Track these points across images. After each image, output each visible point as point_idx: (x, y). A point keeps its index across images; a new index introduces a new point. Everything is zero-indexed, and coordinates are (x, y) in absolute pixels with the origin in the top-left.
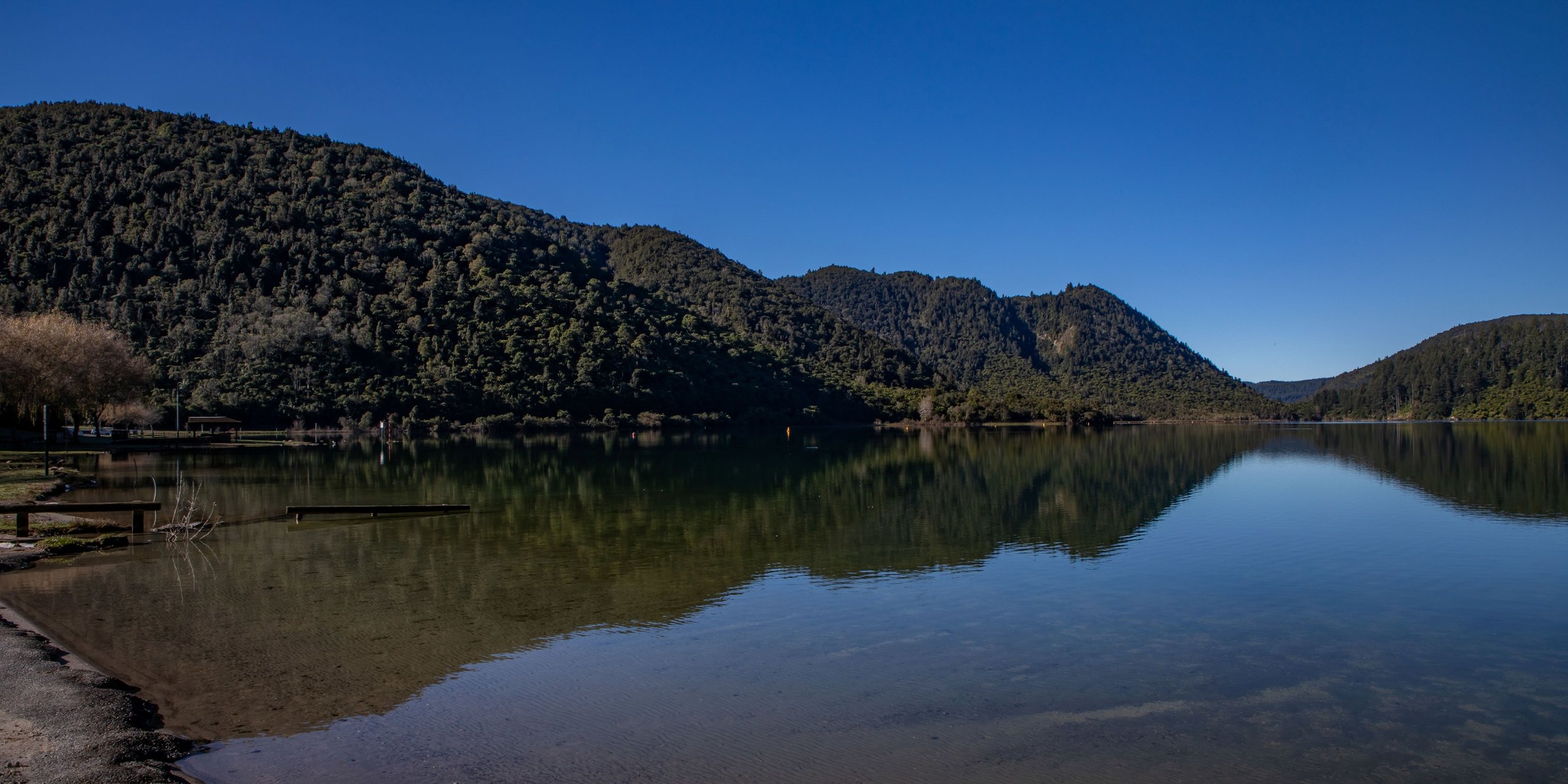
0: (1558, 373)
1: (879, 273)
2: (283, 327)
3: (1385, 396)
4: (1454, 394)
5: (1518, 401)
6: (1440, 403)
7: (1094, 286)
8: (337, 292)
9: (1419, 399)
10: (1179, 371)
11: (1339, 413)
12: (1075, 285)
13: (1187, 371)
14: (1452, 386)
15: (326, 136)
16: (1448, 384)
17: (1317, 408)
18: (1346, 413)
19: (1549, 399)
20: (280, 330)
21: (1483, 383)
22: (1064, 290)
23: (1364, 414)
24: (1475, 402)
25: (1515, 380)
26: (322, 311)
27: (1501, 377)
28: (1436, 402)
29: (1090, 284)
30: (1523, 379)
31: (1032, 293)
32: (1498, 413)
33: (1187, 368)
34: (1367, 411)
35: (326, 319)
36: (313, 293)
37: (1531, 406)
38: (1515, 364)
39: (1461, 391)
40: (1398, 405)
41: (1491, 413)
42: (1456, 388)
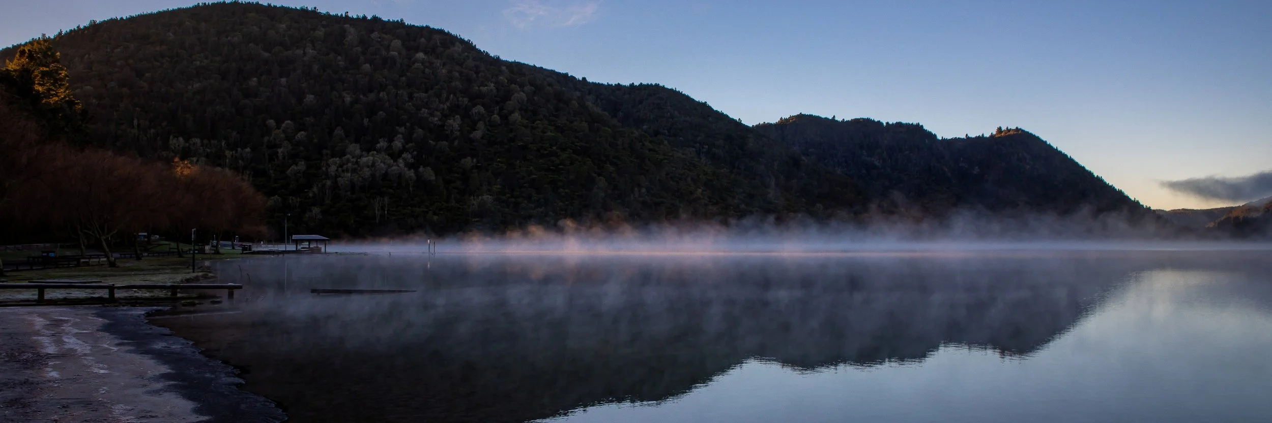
1: (839, 120)
2: (368, 167)
7: (1020, 129)
8: (408, 138)
12: (1004, 128)
15: (402, 20)
20: (366, 169)
22: (994, 133)
26: (395, 156)
29: (1017, 128)
31: (967, 135)
35: (401, 162)
36: (391, 141)
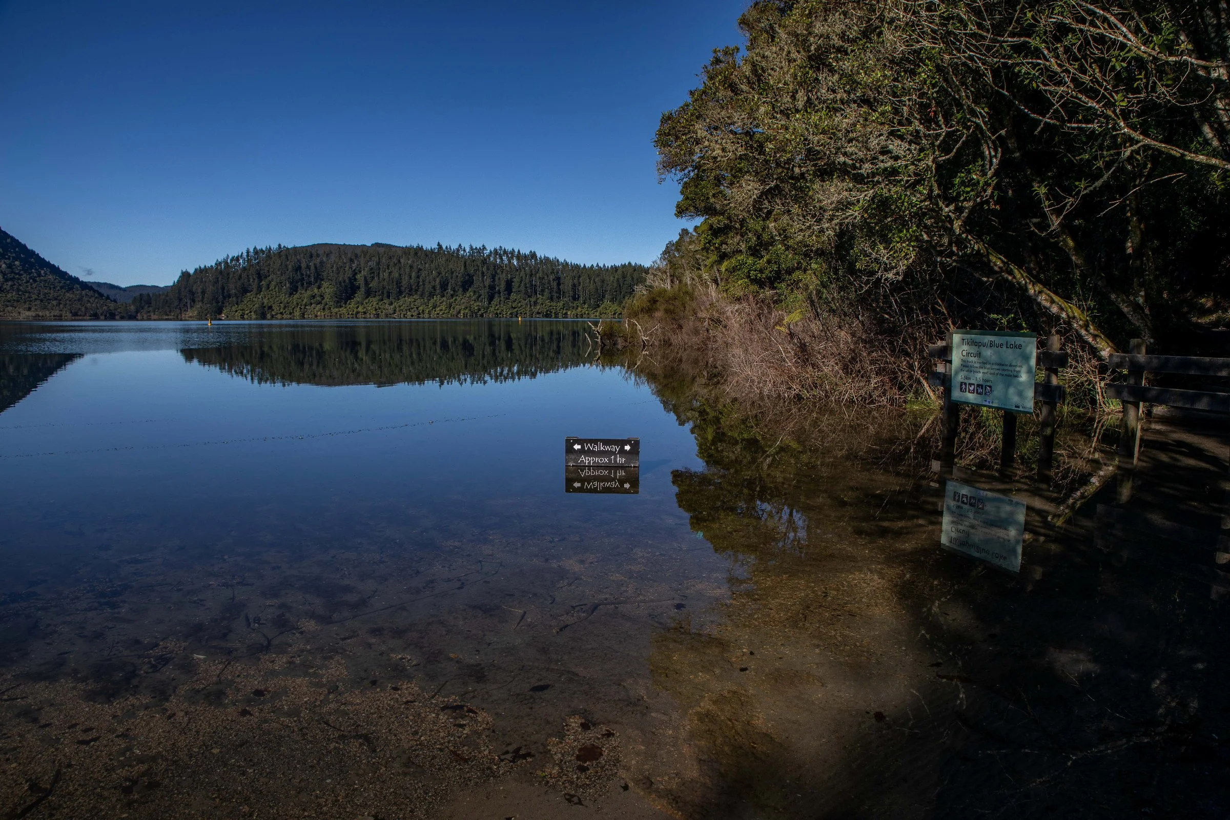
0: (288, 285)
3: (180, 300)
4: (224, 298)
5: (263, 304)
6: (215, 304)
9: (202, 301)
10: (13, 275)
11: (149, 312)
13: (21, 275)
14: (223, 293)
16: (220, 291)
17: (133, 308)
18: (154, 312)
19: (281, 303)
21: (245, 291)
23: (166, 312)
24: (237, 304)
25: (263, 289)
27: (255, 286)
28: (212, 304)
30: (268, 288)
32: (251, 312)
33: (22, 272)
34: (168, 310)
37: (270, 308)
38: (266, 277)
39: (229, 296)
40: (189, 305)
41: (247, 312)
42: (226, 294)
